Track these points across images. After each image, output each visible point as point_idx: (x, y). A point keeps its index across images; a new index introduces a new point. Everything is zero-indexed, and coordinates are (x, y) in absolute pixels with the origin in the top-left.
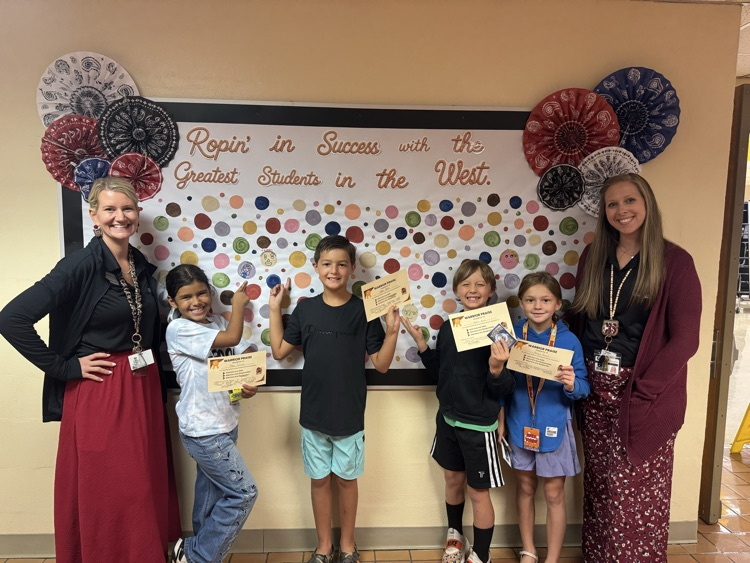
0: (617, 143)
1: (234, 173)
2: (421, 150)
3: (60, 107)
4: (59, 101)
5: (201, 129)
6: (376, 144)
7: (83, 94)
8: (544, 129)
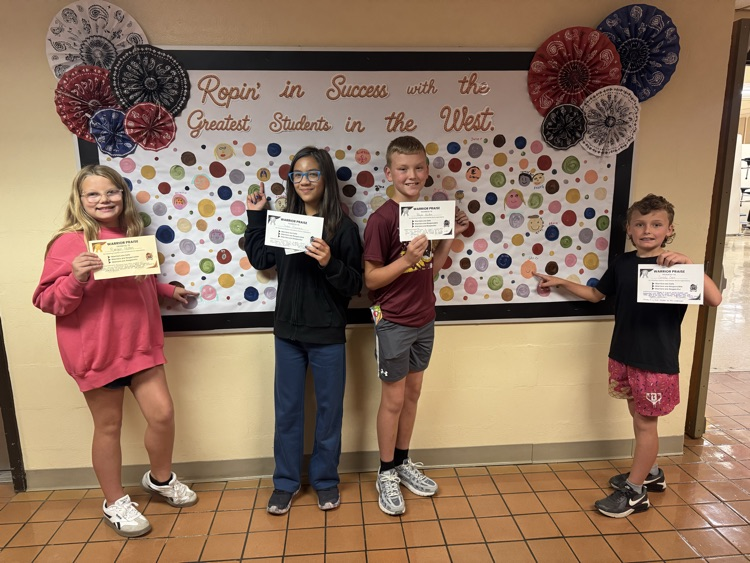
0: (619, 82)
1: (246, 120)
2: (428, 92)
3: (69, 57)
4: (68, 52)
5: (212, 76)
6: (384, 87)
7: (92, 44)
8: (547, 69)
